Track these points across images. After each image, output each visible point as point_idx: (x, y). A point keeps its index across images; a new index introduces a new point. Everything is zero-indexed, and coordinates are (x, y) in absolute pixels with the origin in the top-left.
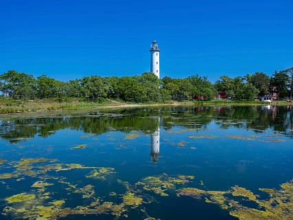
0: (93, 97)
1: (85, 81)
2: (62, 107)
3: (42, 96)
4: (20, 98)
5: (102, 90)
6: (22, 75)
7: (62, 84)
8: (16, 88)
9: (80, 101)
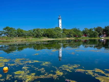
0: (37, 36)
1: (34, 30)
2: (26, 40)
4: (11, 37)
5: (40, 34)
6: (11, 28)
7: (26, 32)
8: (9, 33)
9: (32, 38)
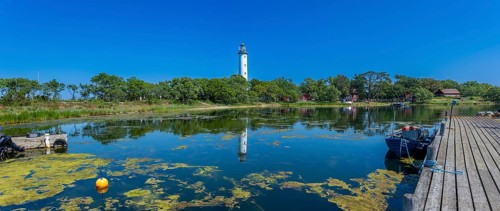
0: (184, 99)
1: (175, 83)
2: (153, 110)
3: (132, 97)
4: (111, 100)
5: (192, 92)
6: (112, 78)
7: (151, 86)
8: (107, 90)
9: (170, 103)
